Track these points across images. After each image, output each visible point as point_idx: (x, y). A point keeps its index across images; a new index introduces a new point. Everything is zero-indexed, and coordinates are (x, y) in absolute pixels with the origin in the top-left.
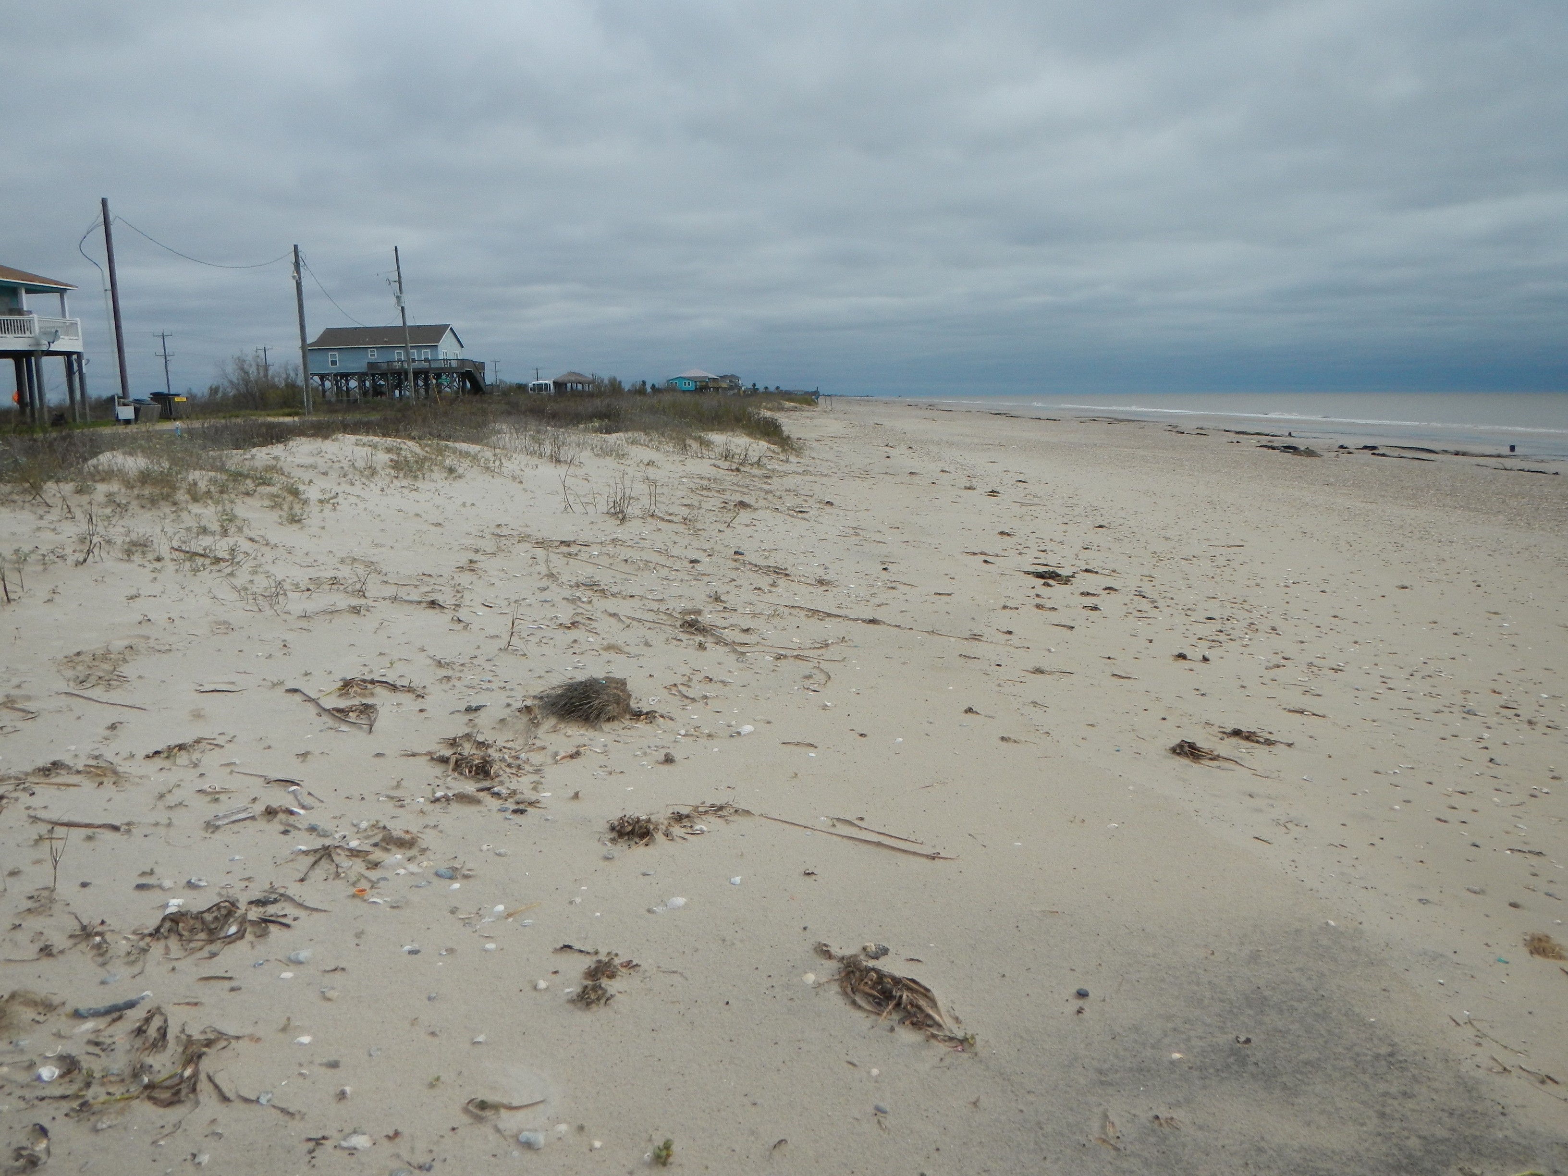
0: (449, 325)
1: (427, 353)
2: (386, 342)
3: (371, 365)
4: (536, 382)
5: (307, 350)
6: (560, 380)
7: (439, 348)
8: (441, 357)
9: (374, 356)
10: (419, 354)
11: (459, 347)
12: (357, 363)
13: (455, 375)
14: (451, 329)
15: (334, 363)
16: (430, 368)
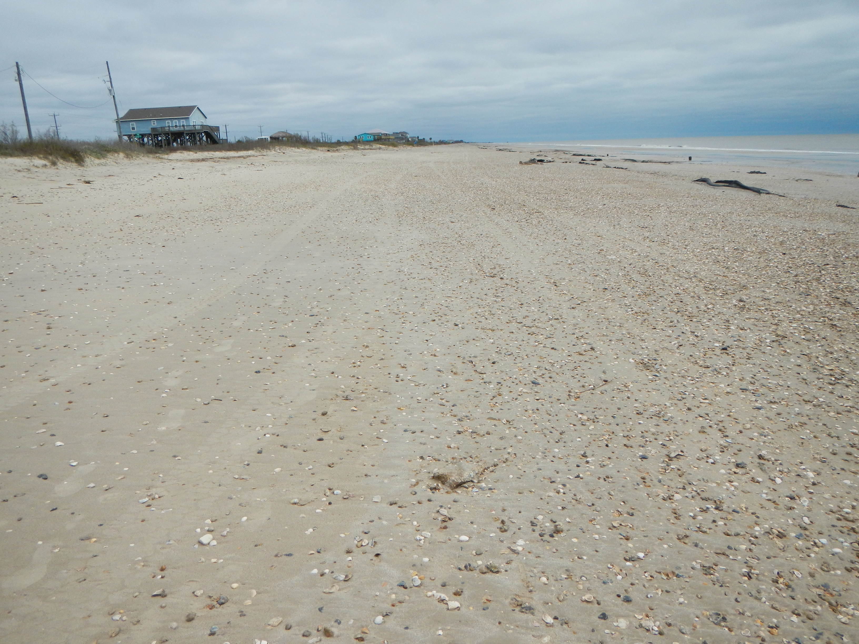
0: (196, 106)
1: (183, 122)
2: (161, 116)
3: (153, 129)
4: (260, 137)
5: (119, 122)
6: (274, 136)
7: (190, 119)
8: (191, 124)
9: (155, 124)
10: (179, 122)
11: (204, 118)
12: (146, 129)
13: (203, 134)
14: (198, 108)
15: (133, 129)
16: (184, 130)
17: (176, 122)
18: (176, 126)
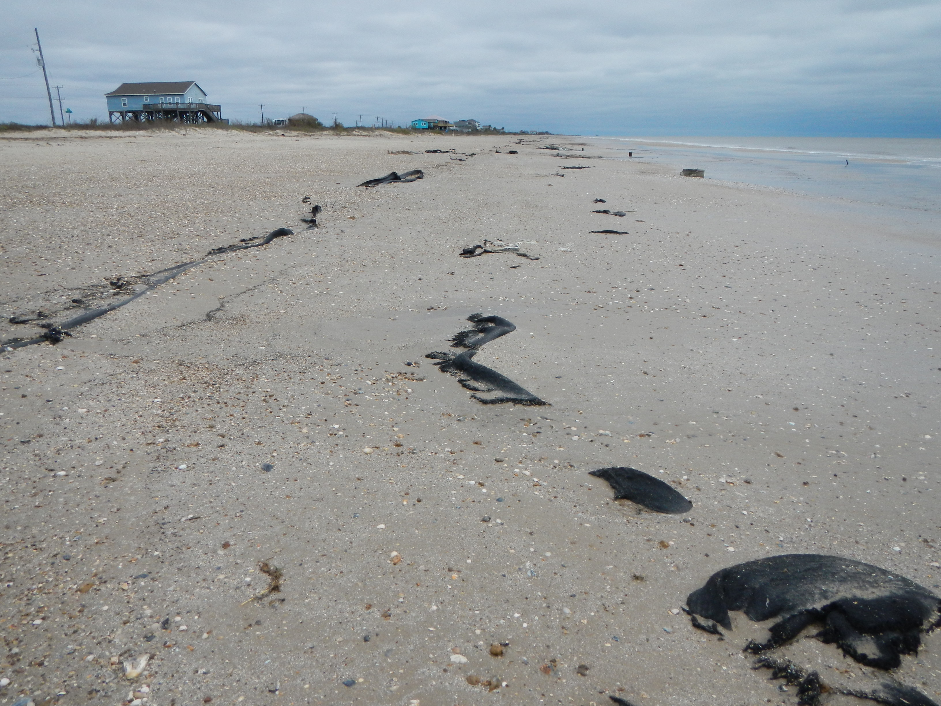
0: (193, 82)
1: (178, 99)
2: (155, 92)
3: (145, 106)
6: (292, 118)
7: (185, 96)
8: (187, 101)
9: (147, 101)
10: (174, 100)
11: (203, 96)
12: (138, 106)
13: (199, 113)
14: (196, 83)
15: (125, 104)
16: (177, 108)
17: (170, 99)
18: (170, 103)
